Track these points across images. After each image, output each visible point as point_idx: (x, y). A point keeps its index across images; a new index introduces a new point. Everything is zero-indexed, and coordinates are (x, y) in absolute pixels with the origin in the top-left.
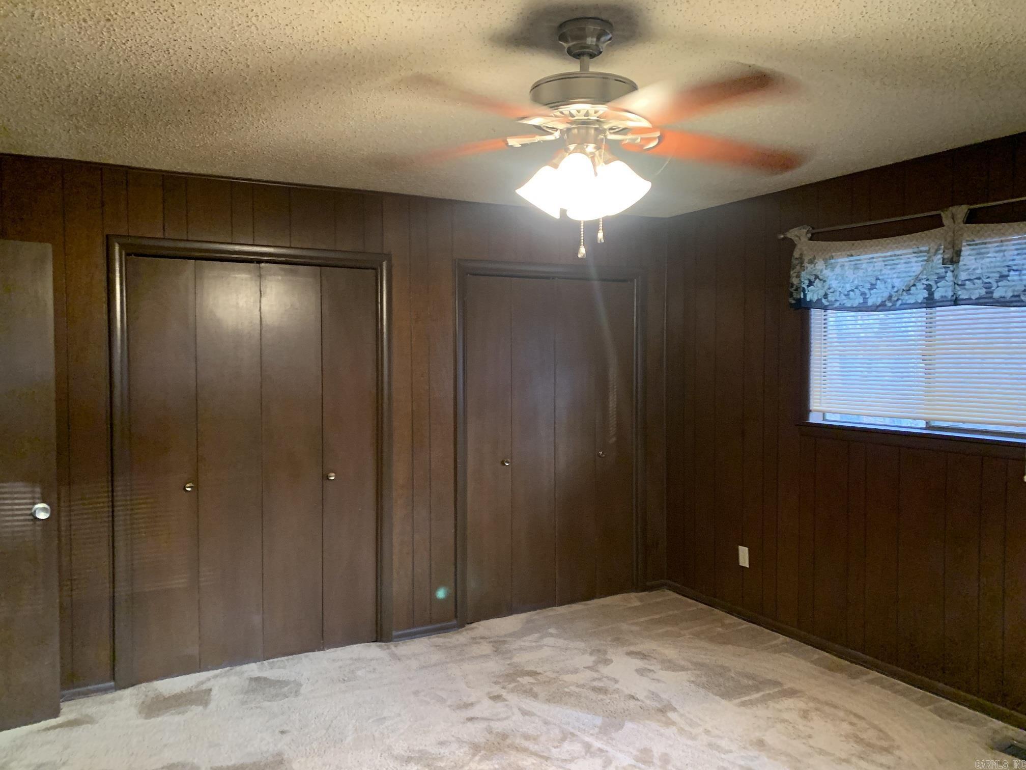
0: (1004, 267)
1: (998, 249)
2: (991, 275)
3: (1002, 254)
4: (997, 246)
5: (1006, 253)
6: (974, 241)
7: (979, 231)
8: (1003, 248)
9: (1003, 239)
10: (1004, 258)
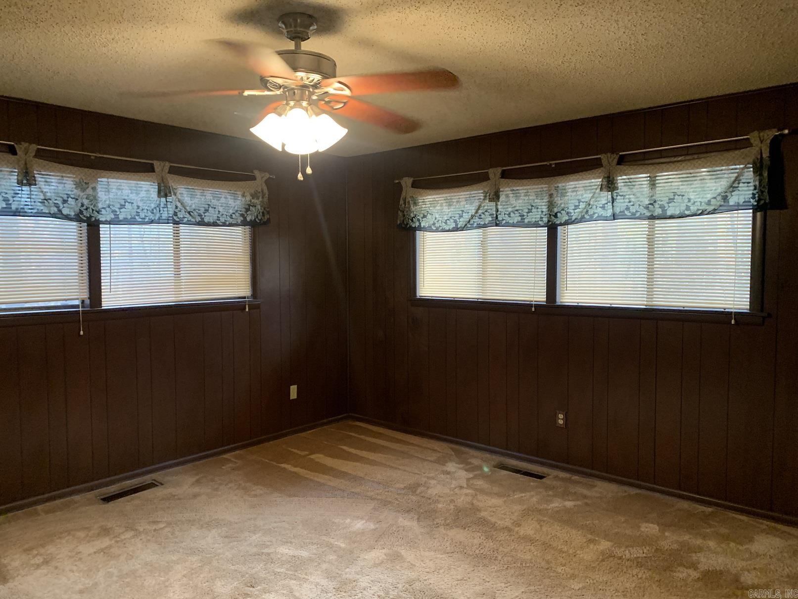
0: (64, 194)
1: (59, 181)
2: (58, 198)
3: (63, 185)
4: (59, 179)
5: (66, 185)
6: (41, 172)
7: (45, 166)
8: (64, 182)
9: (64, 175)
10: (65, 188)
